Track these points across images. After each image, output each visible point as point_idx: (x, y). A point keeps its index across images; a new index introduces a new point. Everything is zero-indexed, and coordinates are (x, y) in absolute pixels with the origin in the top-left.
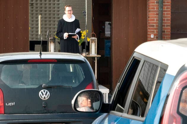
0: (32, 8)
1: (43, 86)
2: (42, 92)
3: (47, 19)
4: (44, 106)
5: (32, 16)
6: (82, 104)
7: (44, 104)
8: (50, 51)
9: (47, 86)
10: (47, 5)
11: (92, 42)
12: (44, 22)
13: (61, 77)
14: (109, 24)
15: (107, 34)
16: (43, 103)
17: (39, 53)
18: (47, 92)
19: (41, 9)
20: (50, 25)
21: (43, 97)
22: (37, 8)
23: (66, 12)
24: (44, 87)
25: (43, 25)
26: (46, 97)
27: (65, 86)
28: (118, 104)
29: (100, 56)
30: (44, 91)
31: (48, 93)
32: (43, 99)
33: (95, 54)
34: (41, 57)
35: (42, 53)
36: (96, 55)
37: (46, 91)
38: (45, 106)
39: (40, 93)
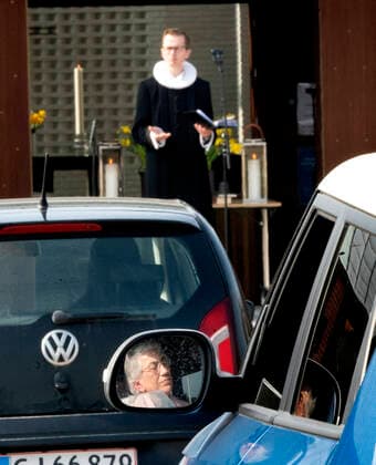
0: (52, 41)
1: (53, 318)
2: (51, 339)
3: (105, 80)
4: (59, 389)
5: (51, 70)
6: (138, 384)
7: (59, 382)
8: (104, 195)
9: (69, 315)
10: (104, 32)
11: (248, 157)
12: (92, 92)
13: (118, 285)
14: (308, 91)
15: (304, 127)
16: (57, 376)
17: (38, 200)
18: (68, 339)
19: (84, 46)
20: (115, 99)
21: (56, 355)
22: (68, 41)
23: (166, 53)
24: (56, 320)
25: (91, 101)
26: (66, 355)
27: (130, 316)
28: (264, 381)
29: (279, 204)
30: (59, 335)
31: (74, 341)
32: (55, 362)
33: (262, 196)
34: (45, 216)
35: (49, 200)
36: (264, 203)
37: (65, 333)
38: (63, 386)
39: (45, 342)
